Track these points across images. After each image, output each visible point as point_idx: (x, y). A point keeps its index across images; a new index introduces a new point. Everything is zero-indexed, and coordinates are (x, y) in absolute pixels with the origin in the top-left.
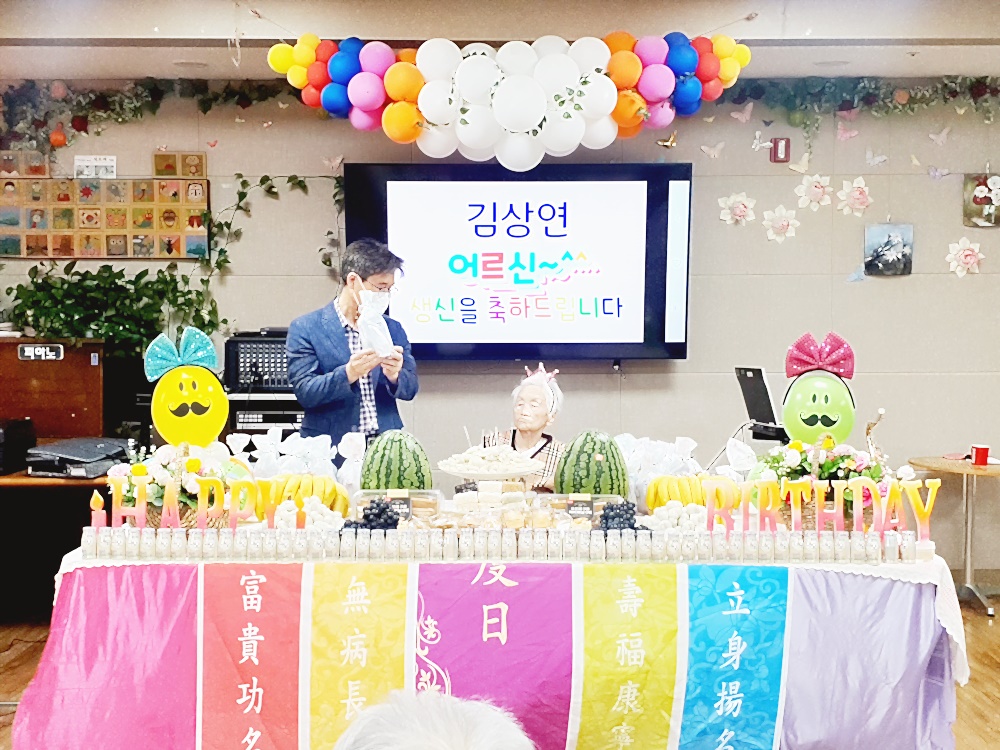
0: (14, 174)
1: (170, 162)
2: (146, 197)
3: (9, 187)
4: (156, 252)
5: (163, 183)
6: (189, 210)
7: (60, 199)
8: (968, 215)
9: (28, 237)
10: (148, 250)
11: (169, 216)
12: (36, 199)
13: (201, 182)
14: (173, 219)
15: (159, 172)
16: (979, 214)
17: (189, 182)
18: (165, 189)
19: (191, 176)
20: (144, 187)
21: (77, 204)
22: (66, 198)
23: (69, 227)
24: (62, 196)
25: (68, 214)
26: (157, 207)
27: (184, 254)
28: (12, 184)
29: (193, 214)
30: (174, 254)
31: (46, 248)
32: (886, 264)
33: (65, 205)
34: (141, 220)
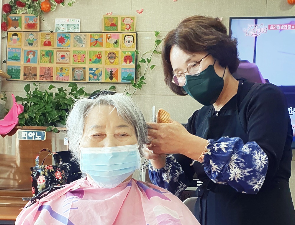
0: (18, 29)
1: (114, 22)
2: (98, 43)
3: (15, 37)
4: (103, 79)
5: (109, 35)
6: (125, 52)
7: (45, 44)
9: (25, 68)
10: (98, 78)
11: (112, 56)
12: (31, 44)
13: (133, 34)
14: (114, 58)
15: (106, 28)
17: (125, 34)
18: (110, 39)
19: (126, 31)
20: (97, 37)
21: (55, 48)
22: (49, 44)
23: (50, 62)
24: (47, 43)
25: (49, 54)
26: (104, 50)
27: (120, 81)
28: (17, 35)
29: (127, 54)
30: (114, 80)
31: (35, 75)
33: (48, 48)
34: (94, 58)
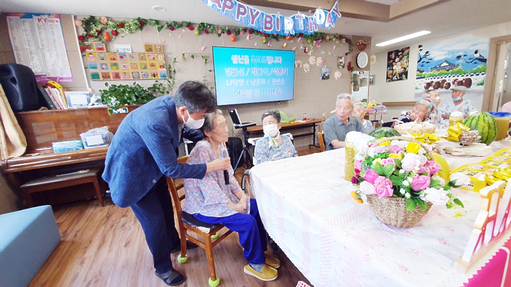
8: (338, 66)
12: (102, 59)
16: (340, 65)
24: (113, 58)
28: (92, 54)
32: (326, 77)
